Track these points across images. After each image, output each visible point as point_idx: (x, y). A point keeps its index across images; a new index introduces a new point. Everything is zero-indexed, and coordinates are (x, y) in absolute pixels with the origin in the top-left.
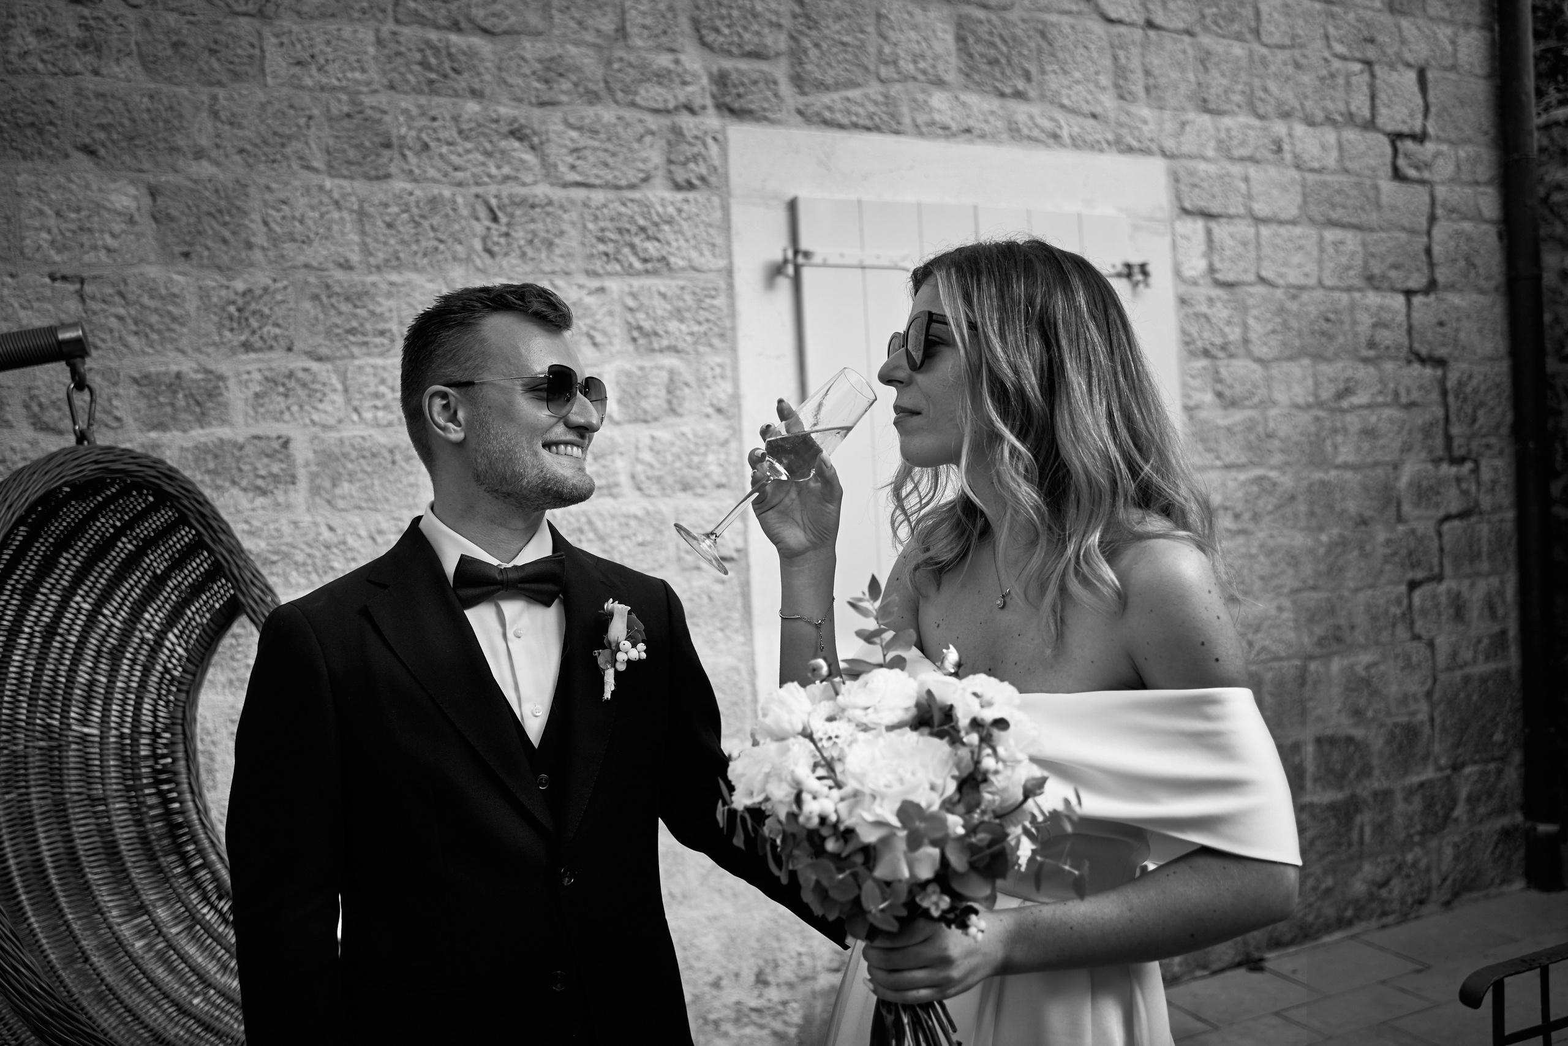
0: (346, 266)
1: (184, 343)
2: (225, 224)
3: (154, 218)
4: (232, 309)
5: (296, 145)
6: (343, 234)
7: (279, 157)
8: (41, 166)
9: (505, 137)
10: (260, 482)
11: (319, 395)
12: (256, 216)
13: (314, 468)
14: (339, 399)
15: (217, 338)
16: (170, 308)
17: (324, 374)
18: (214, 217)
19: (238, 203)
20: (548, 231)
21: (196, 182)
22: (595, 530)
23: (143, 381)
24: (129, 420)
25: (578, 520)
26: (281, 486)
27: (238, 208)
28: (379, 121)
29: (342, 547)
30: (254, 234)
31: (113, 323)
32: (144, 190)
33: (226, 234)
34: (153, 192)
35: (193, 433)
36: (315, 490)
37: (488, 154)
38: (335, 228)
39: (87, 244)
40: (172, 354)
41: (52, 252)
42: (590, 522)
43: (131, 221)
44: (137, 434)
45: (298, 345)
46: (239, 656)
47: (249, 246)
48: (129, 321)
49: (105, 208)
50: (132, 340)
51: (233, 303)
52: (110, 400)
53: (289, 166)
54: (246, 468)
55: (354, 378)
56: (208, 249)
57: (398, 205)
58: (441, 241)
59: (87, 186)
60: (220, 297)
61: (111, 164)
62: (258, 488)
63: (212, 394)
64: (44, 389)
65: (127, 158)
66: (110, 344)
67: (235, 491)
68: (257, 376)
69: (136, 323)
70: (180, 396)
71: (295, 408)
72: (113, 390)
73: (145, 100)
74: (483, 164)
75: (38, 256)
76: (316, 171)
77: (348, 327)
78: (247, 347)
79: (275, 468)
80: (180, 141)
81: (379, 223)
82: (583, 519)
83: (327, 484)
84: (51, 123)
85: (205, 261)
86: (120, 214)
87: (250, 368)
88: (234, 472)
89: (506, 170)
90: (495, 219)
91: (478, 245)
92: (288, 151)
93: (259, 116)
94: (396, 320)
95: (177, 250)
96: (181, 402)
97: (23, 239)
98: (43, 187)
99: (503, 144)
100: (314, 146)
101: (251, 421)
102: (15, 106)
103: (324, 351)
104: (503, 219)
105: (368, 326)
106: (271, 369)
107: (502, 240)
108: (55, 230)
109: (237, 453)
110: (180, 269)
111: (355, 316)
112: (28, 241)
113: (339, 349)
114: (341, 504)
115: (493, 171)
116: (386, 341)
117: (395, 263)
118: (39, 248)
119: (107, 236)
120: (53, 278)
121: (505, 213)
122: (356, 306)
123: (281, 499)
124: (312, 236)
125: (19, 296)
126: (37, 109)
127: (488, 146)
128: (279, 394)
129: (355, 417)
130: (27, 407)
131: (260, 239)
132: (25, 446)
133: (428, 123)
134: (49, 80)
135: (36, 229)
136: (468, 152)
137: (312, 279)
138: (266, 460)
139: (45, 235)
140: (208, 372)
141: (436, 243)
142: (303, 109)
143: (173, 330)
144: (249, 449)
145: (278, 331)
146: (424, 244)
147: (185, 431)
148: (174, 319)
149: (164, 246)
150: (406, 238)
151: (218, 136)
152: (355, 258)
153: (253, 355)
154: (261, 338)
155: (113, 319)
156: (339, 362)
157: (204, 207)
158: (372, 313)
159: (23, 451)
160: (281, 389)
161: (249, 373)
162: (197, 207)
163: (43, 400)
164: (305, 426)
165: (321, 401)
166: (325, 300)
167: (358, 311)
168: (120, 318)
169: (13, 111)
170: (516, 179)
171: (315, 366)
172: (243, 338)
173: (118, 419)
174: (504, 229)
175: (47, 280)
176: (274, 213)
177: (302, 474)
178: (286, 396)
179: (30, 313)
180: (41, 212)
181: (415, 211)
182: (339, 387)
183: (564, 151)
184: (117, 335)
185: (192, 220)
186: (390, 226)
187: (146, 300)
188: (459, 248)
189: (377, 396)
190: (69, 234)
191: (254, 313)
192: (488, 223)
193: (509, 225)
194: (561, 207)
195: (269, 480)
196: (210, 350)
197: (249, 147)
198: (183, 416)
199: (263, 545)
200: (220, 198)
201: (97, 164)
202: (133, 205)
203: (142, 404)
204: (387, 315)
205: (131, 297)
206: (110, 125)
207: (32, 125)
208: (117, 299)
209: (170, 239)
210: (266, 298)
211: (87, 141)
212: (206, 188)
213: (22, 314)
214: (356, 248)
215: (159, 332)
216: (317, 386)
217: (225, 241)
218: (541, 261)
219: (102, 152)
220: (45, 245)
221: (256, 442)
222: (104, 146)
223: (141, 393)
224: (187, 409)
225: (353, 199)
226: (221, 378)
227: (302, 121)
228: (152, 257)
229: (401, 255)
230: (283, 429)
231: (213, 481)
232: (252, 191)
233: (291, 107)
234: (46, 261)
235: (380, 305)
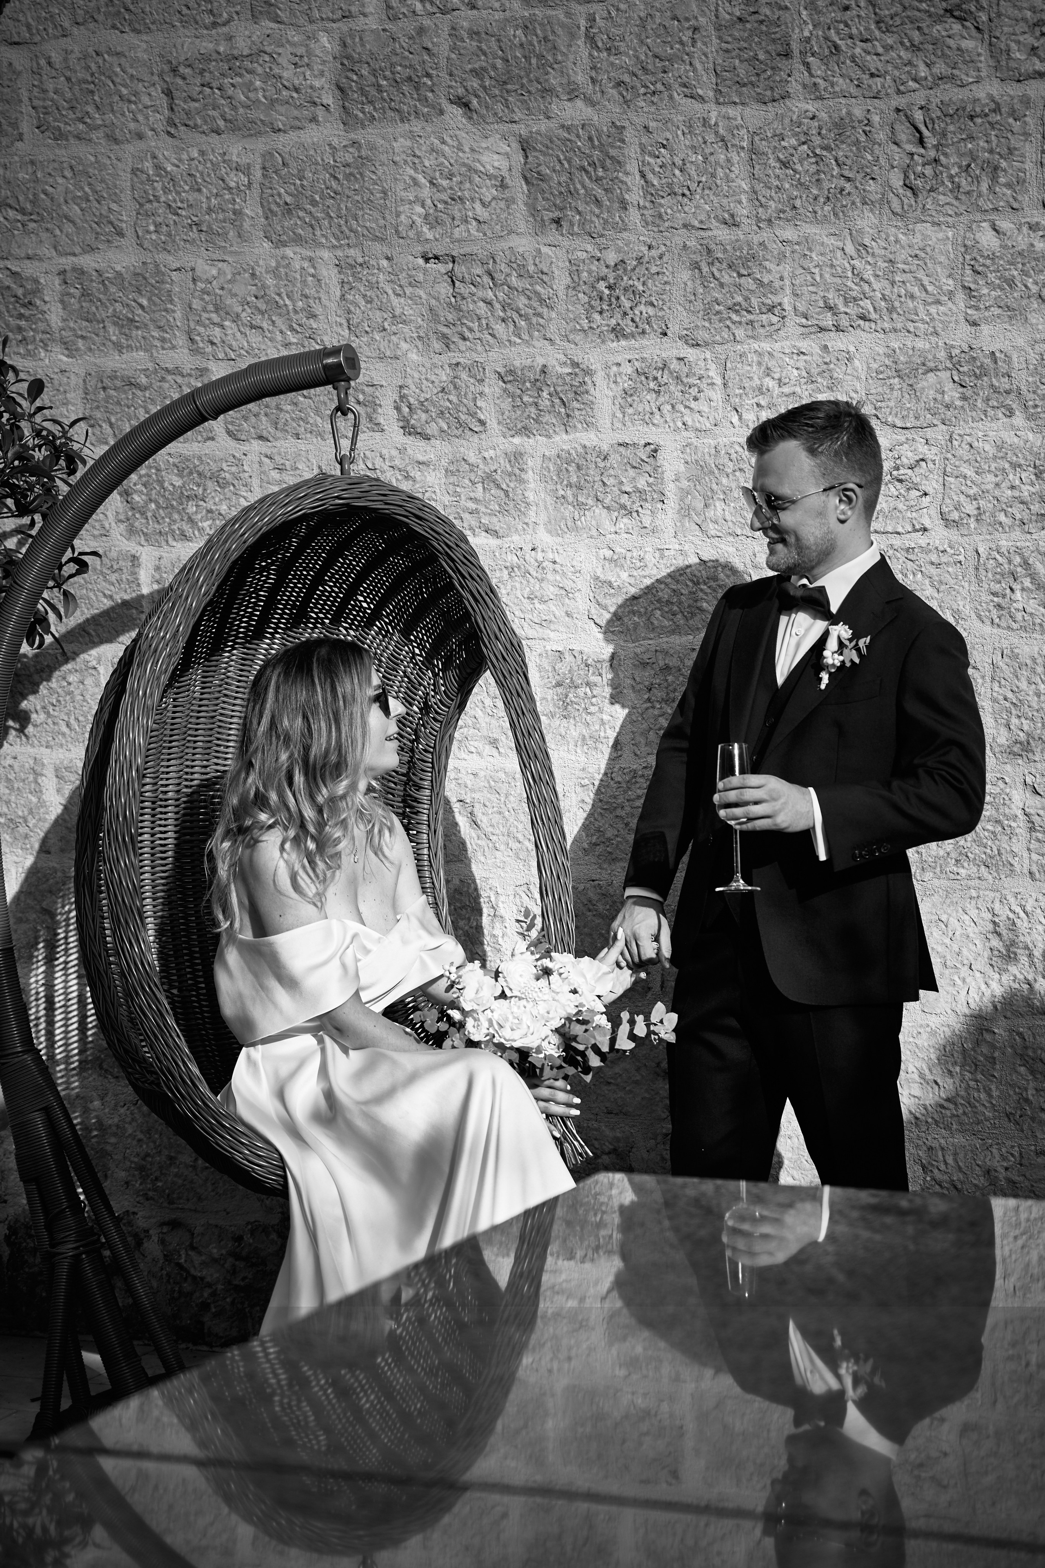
0: (732, 223)
1: (552, 330)
2: (598, 180)
3: (525, 178)
4: (602, 285)
5: (681, 68)
6: (728, 180)
7: (659, 86)
8: (417, 126)
9: (939, 20)
10: (624, 499)
11: (694, 391)
12: (633, 167)
13: (685, 484)
14: (717, 395)
15: (585, 323)
16: (538, 288)
17: (702, 364)
18: (587, 172)
19: (613, 152)
20: (991, 151)
21: (568, 129)
22: (1033, 577)
23: (509, 376)
24: (492, 424)
25: (1010, 562)
26: (647, 505)
27: (611, 158)
28: (777, 23)
29: (712, 583)
30: (628, 190)
31: (482, 307)
32: (515, 145)
33: (599, 192)
34: (525, 147)
35: (557, 438)
36: (685, 511)
37: (915, 48)
38: (720, 173)
39: (458, 215)
40: (540, 343)
41: (425, 229)
42: (1026, 564)
43: (503, 186)
44: (501, 440)
45: (674, 329)
46: (593, 709)
47: (624, 205)
48: (497, 306)
49: (476, 171)
50: (499, 328)
51: (604, 279)
52: (475, 400)
53: (671, 97)
54: (610, 482)
55: (734, 369)
56: (579, 213)
57: (796, 135)
58: (848, 179)
59: (460, 148)
60: (590, 272)
61: (482, 117)
62: (623, 507)
63: (579, 392)
64: (413, 387)
65: (499, 107)
66: (478, 335)
67: (598, 510)
68: (628, 369)
69: (504, 310)
70: (545, 394)
71: (667, 408)
72: (479, 388)
73: (519, 32)
74: (910, 63)
75: (411, 234)
76: (702, 99)
77: (730, 303)
78: (618, 332)
79: (641, 483)
80: (554, 80)
81: (772, 162)
82: (1017, 560)
83: (700, 505)
84: (428, 75)
85: (576, 229)
86: (490, 177)
87: (619, 359)
88: (598, 486)
89: (940, 68)
90: (921, 142)
91: (897, 180)
92: (670, 77)
93: (638, 36)
94: (788, 291)
95: (548, 215)
96: (545, 403)
97: (398, 215)
98: (418, 153)
99: (938, 30)
100: (699, 66)
101: (618, 425)
102: (394, 59)
103: (702, 335)
104: (931, 140)
105: (755, 302)
106: (643, 360)
107: (928, 171)
108: (428, 202)
109: (602, 465)
110: (550, 239)
111: (739, 286)
112: (403, 217)
113: (718, 331)
114: (712, 529)
115: (923, 71)
116: (775, 319)
117: (790, 214)
118: (413, 224)
119: (478, 205)
120: (427, 260)
121: (933, 131)
122: (740, 275)
123: (647, 521)
124: (693, 186)
125: (392, 281)
126: (415, 59)
127: (916, 36)
128: (650, 390)
129: (735, 419)
130: (398, 409)
131: (635, 196)
132: (395, 453)
133: (839, 16)
134: (427, 22)
135: (411, 202)
136: (888, 48)
137: (692, 243)
138: (632, 472)
139: (419, 209)
140: (575, 365)
141: (842, 182)
142: (687, 19)
143: (540, 315)
144: (614, 459)
145: (651, 311)
146: (826, 185)
147: (549, 437)
148: (542, 301)
149: (534, 211)
150: (805, 179)
151: (594, 68)
152: (743, 211)
153: (623, 343)
154: (633, 320)
155: (481, 304)
156: (718, 348)
157: (577, 161)
158: (760, 283)
159: (392, 459)
160: (652, 385)
161: (619, 365)
162: (569, 162)
163: (412, 400)
164: (677, 430)
165: (696, 399)
166: (705, 269)
167: (743, 280)
168: (489, 303)
169: (392, 65)
170: (953, 77)
171: (691, 354)
172: (613, 322)
173: (482, 423)
174: (932, 153)
175: (421, 261)
176: (652, 160)
177: (671, 489)
178: (658, 392)
179: (402, 300)
180: (416, 183)
181: (817, 140)
182: (718, 381)
183: (1021, 27)
184: (484, 322)
185: (563, 179)
186: (785, 165)
187: (514, 280)
188: (871, 186)
189: (761, 390)
190: (440, 206)
191: (625, 290)
192: (910, 148)
193: (937, 147)
194: (1013, 113)
195: (635, 497)
196: (578, 338)
197: (626, 78)
198: (546, 418)
199: (624, 575)
200: (594, 147)
201: (470, 118)
202: (504, 164)
203: (506, 404)
204: (777, 284)
205: (498, 276)
206: (483, 69)
207: (410, 79)
208: (486, 280)
209: (541, 204)
210: (641, 270)
211: (461, 91)
212: (578, 136)
213: (395, 301)
214: (744, 198)
215: (526, 318)
216: (693, 380)
217: (597, 201)
218: (980, 195)
219: (475, 102)
220: (419, 221)
221: (622, 449)
222: (477, 96)
223: (505, 390)
224: (552, 410)
225: (743, 132)
226: (588, 372)
227: (686, 37)
228: (522, 227)
229: (798, 203)
230: (653, 435)
231: (575, 496)
232: (629, 134)
233: (675, 18)
234: (420, 239)
235: (769, 271)
